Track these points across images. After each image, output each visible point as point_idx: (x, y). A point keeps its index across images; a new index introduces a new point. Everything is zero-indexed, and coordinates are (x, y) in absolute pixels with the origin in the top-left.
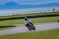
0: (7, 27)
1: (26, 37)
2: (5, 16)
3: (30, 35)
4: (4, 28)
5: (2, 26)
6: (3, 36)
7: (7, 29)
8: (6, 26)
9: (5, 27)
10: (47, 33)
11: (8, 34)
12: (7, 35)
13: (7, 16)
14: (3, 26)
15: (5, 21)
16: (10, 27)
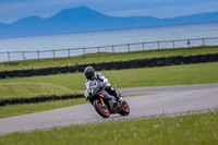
0: (65, 97)
1: (132, 137)
2: (55, 59)
3: (147, 130)
4: (52, 103)
5: (45, 94)
6: (48, 132)
7: (63, 106)
8: (58, 94)
9: (56, 98)
10: (212, 120)
11: (67, 124)
12: (64, 129)
13: (64, 59)
14: (50, 95)
15: (56, 76)
16: (74, 100)
